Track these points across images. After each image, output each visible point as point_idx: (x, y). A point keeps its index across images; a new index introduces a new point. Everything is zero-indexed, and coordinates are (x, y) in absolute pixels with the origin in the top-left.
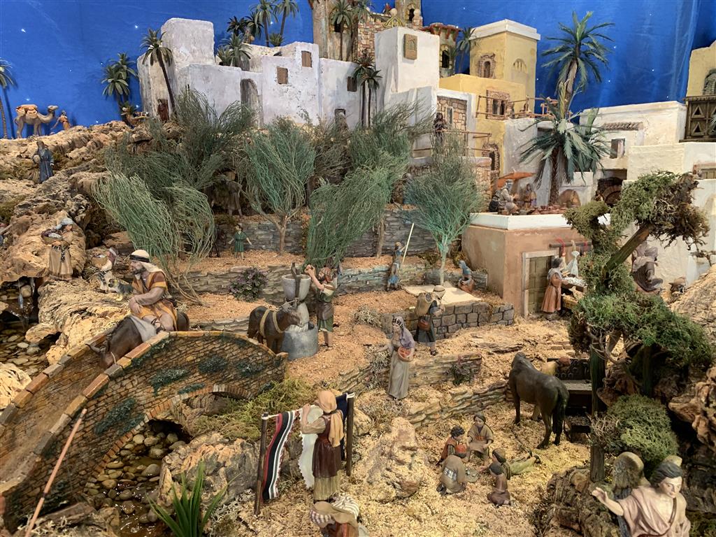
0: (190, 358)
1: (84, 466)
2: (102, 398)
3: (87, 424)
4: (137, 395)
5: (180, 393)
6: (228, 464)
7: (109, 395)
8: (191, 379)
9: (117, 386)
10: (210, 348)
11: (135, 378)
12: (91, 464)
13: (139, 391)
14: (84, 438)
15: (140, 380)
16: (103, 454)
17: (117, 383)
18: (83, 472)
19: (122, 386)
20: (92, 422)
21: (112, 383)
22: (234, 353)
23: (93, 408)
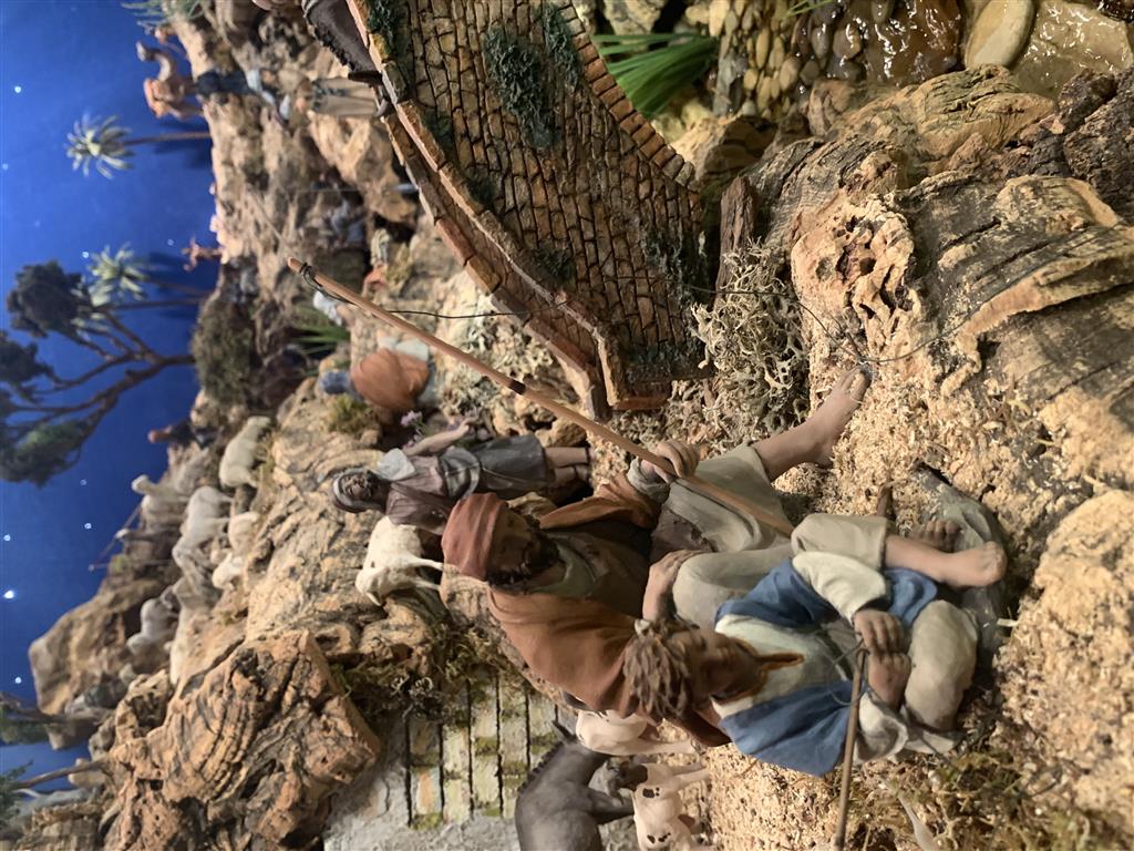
1: (628, 184)
2: (459, 123)
3: (518, 168)
4: (480, 23)
7: (456, 102)
9: (440, 80)
11: (428, 26)
12: (630, 165)
13: (470, 18)
14: (553, 180)
17: (429, 80)
18: (643, 190)
19: (442, 66)
20: (516, 156)
21: (425, 95)
23: (479, 151)
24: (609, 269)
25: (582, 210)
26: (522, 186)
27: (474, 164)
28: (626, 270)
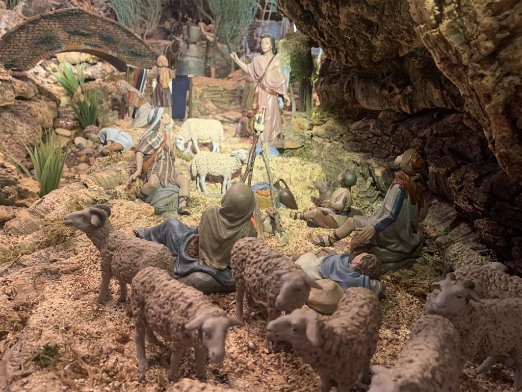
0: (93, 27)
1: (26, 56)
2: (36, 26)
3: (28, 35)
4: (58, 33)
5: (85, 44)
6: (114, 94)
7: (41, 26)
8: (93, 40)
9: (46, 23)
10: (106, 27)
11: (57, 23)
12: (30, 57)
13: (59, 31)
14: (26, 42)
15: (60, 26)
16: (37, 55)
17: (45, 21)
18: (25, 59)
19: (48, 24)
20: (31, 35)
21: (42, 20)
22: (124, 38)
23: (32, 28)
24: (8, 50)
25: (20, 47)
26: (25, 36)
27: (29, 27)
28: (8, 53)
